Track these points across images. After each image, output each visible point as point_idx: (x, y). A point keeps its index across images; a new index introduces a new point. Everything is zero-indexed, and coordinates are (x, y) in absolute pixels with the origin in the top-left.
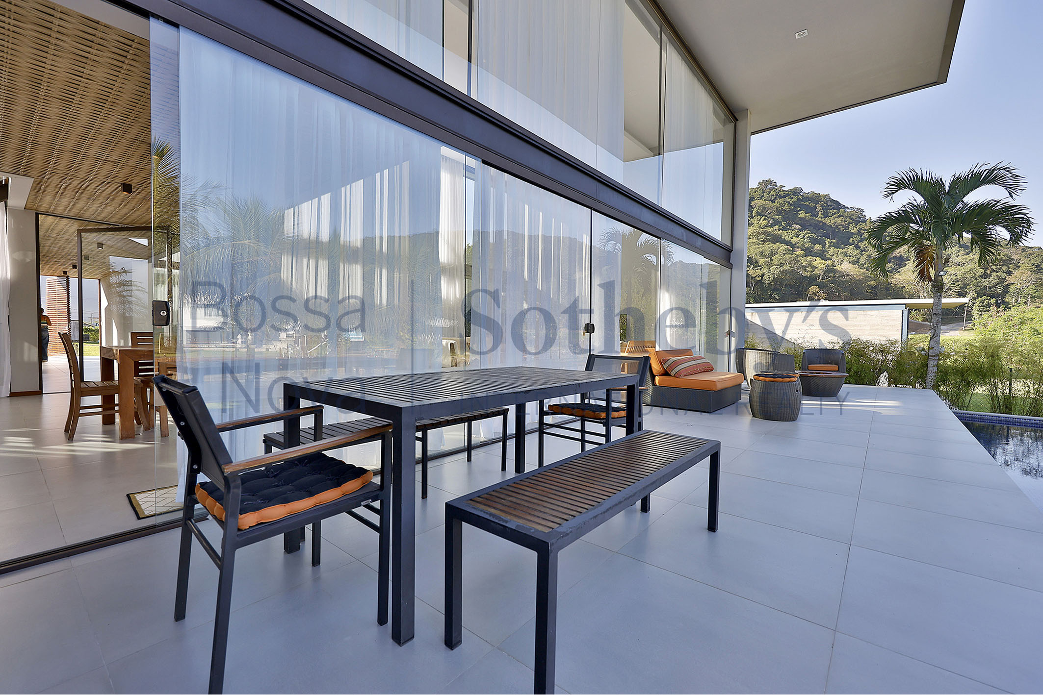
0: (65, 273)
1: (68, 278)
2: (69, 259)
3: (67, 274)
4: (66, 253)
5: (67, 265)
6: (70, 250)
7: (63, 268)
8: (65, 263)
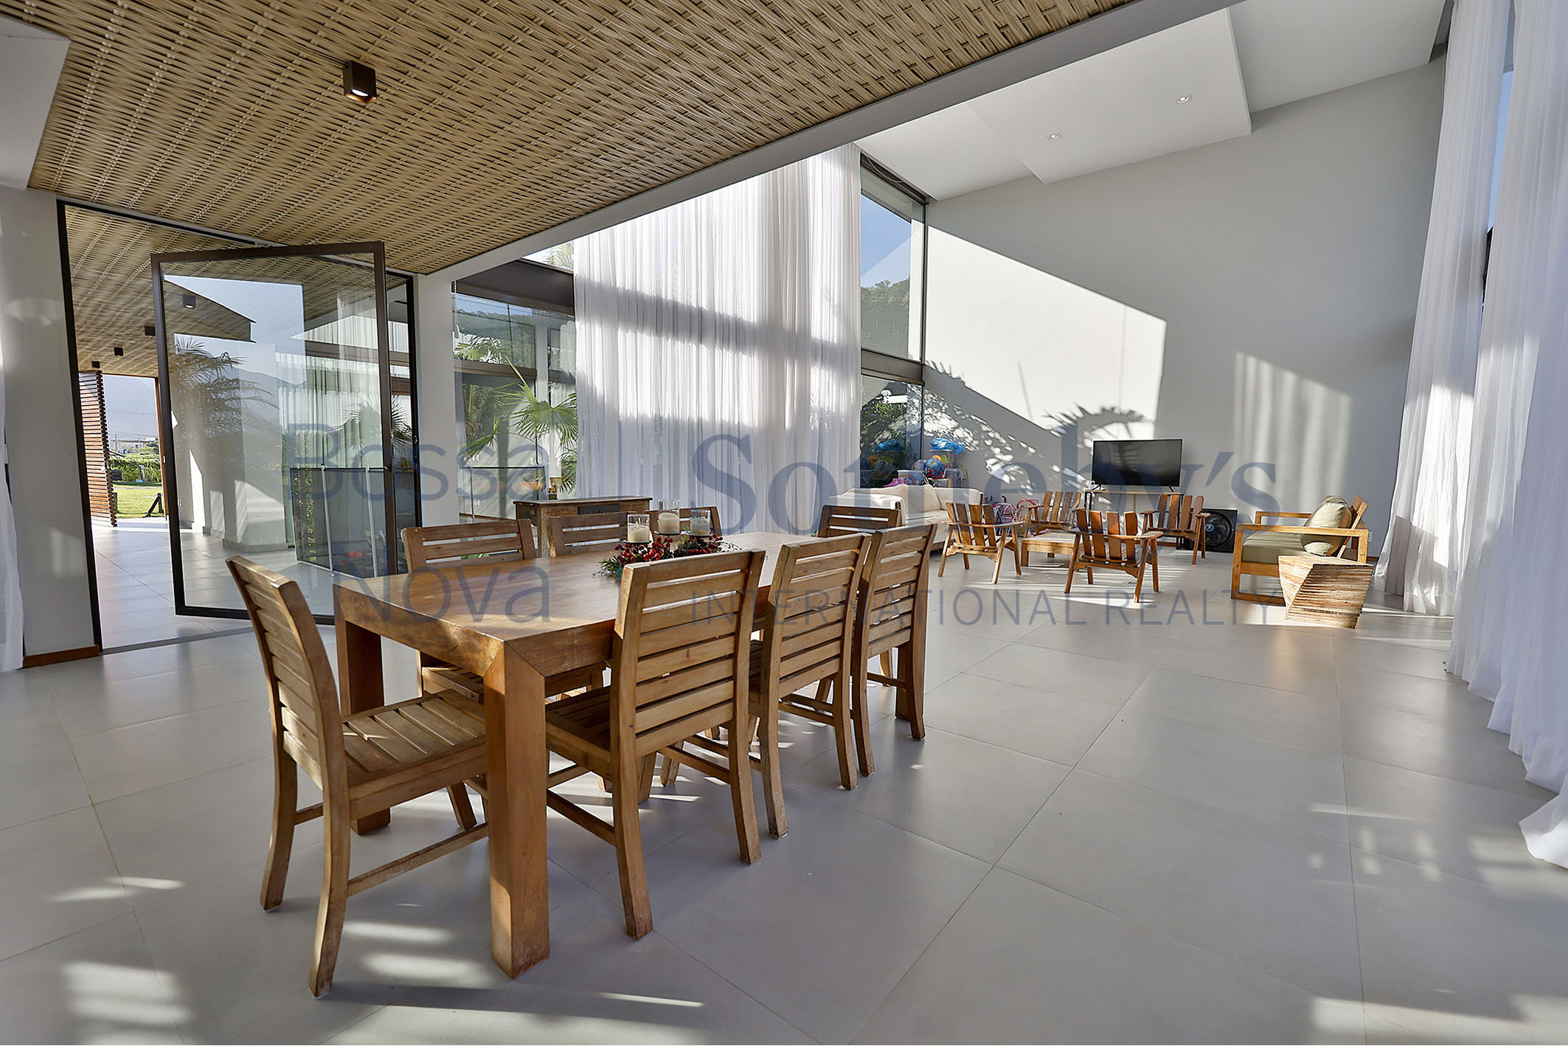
0: (96, 364)
1: (99, 374)
2: (110, 335)
3: (99, 367)
4: (108, 322)
5: (101, 349)
6: (118, 314)
7: (94, 355)
8: (101, 344)
